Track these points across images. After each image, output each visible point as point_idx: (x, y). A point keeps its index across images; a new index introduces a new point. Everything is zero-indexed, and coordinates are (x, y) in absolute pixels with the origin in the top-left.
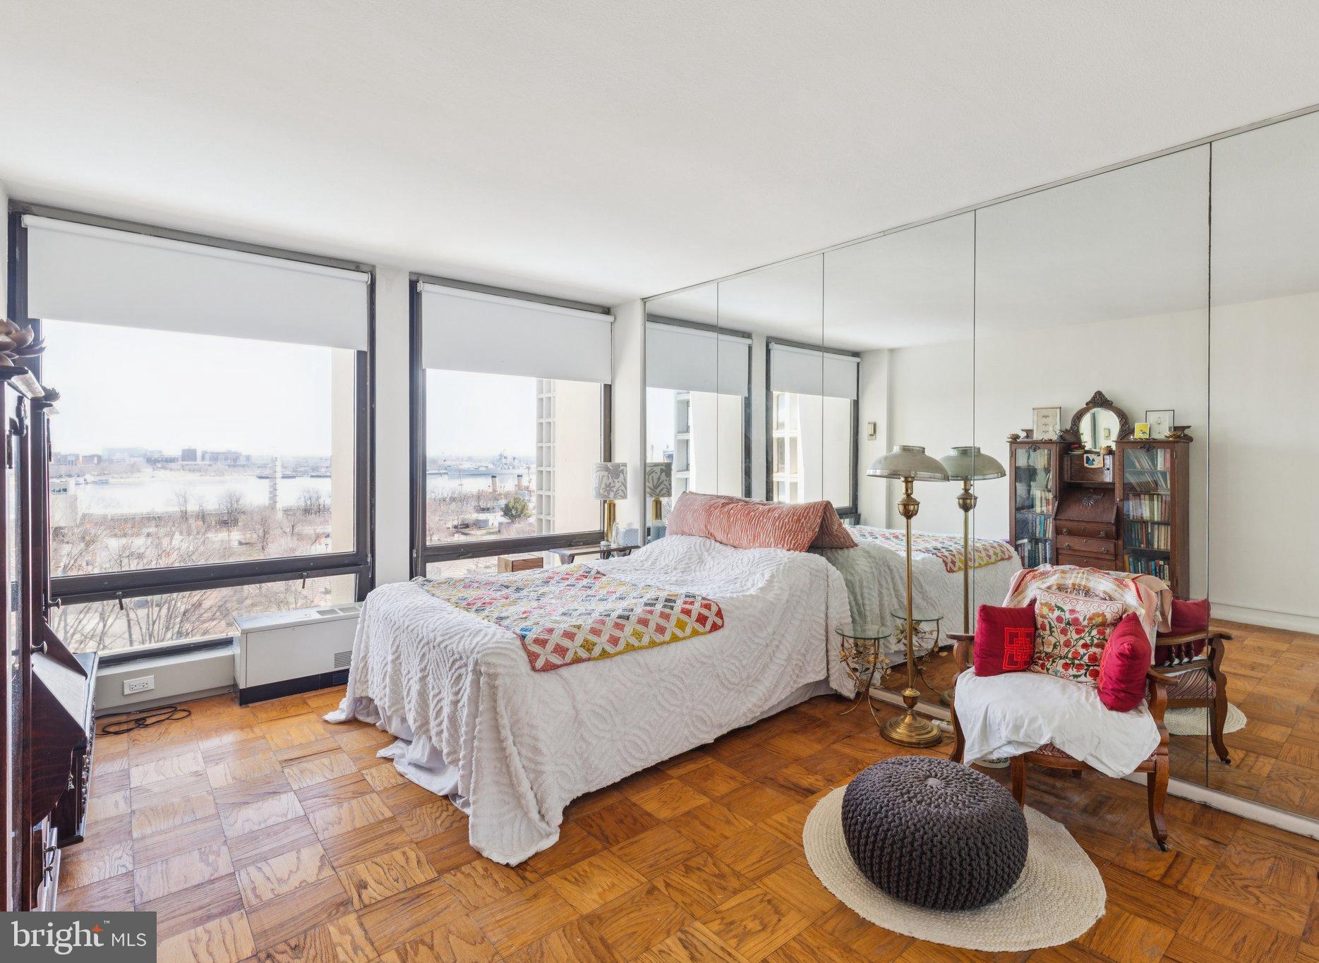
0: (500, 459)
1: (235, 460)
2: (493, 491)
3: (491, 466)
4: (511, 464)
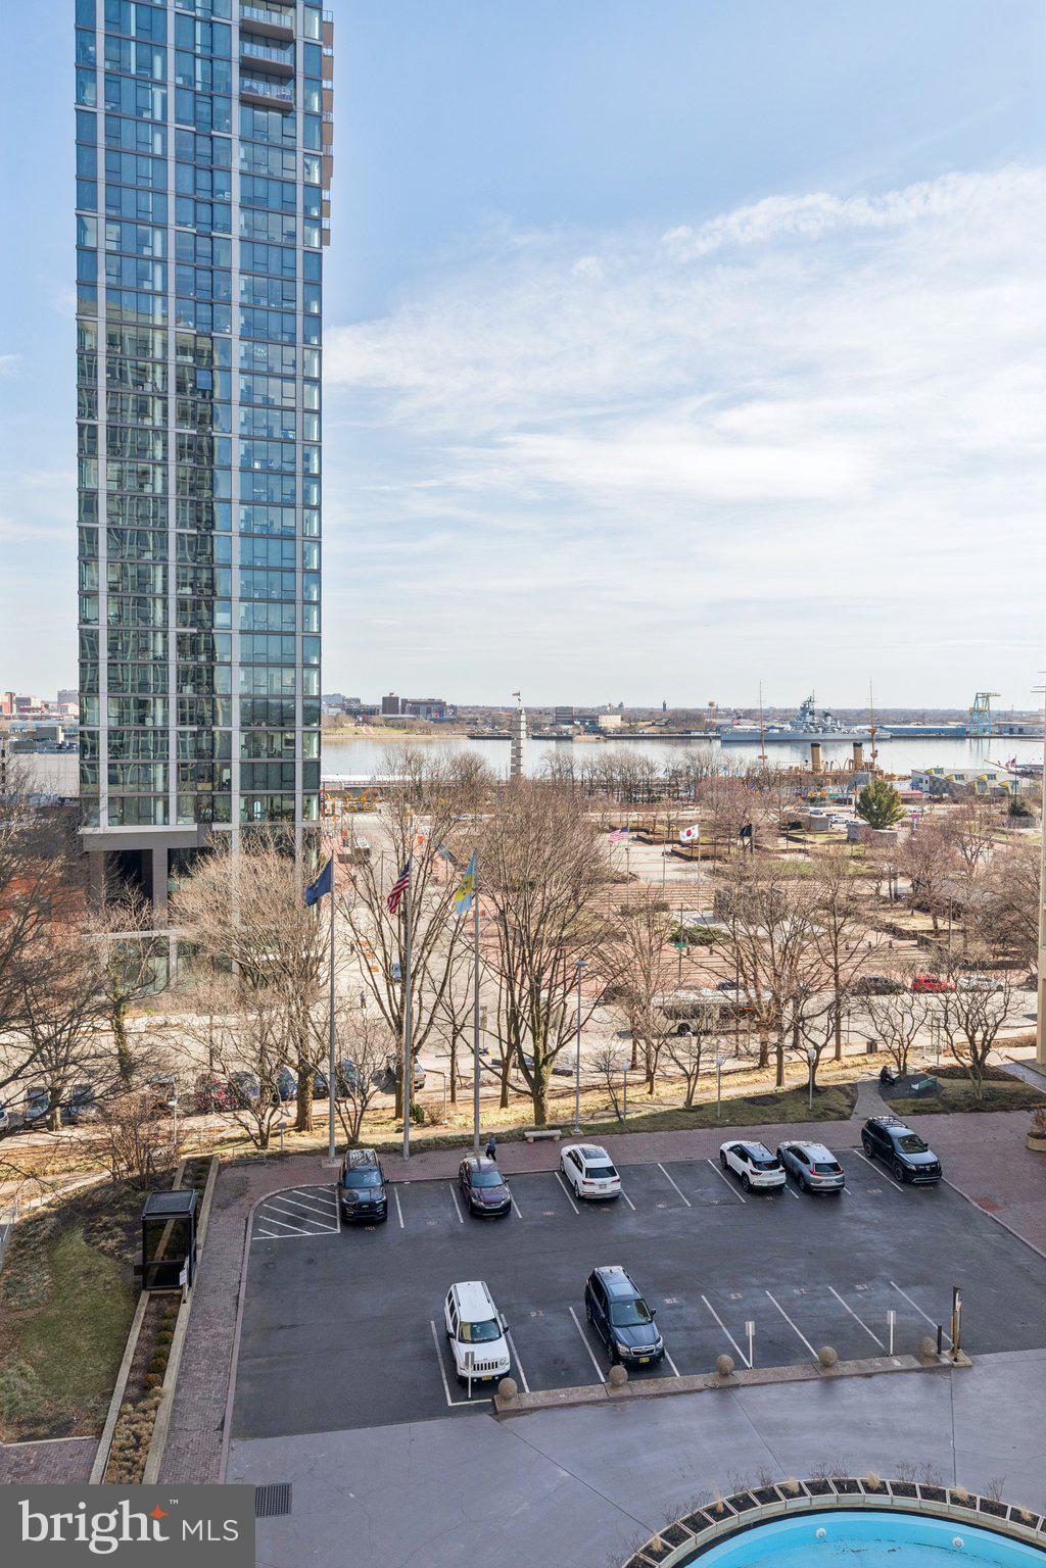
0: (804, 715)
1: (441, 712)
2: (816, 769)
3: (788, 727)
4: (820, 724)
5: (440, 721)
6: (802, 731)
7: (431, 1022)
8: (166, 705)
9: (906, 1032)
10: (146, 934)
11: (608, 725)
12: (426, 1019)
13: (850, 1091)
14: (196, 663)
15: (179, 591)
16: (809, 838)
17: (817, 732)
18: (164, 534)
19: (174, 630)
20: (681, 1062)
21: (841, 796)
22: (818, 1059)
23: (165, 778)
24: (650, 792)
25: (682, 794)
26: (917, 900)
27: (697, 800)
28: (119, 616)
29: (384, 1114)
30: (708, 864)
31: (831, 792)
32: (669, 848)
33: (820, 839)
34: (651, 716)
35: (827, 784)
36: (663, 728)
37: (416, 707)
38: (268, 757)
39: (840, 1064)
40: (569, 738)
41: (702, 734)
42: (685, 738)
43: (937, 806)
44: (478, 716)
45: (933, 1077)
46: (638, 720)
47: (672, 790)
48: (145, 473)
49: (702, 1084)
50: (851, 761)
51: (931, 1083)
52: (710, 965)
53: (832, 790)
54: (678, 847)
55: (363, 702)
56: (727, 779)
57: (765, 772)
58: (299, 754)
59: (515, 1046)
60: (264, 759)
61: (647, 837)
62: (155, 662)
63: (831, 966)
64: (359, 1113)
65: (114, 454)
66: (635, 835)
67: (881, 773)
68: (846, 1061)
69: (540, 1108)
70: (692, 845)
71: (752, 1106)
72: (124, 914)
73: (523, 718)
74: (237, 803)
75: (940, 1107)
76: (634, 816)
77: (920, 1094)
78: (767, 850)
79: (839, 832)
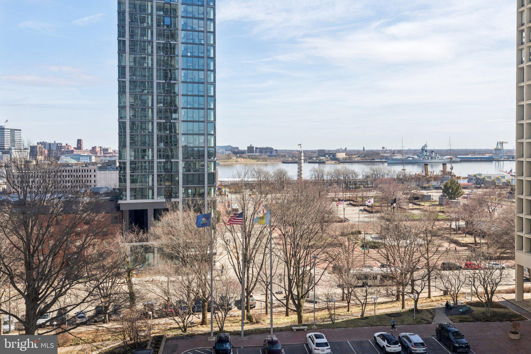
0: (422, 152)
1: (271, 152)
2: (427, 174)
3: (416, 157)
4: (430, 156)
5: (271, 156)
6: (421, 159)
7: (256, 281)
8: (153, 151)
9: (457, 287)
10: (141, 244)
11: (340, 157)
12: (254, 279)
13: (432, 312)
14: (165, 134)
15: (158, 106)
16: (423, 204)
17: (428, 159)
18: (152, 82)
19: (156, 121)
20: (359, 298)
21: (437, 186)
22: (418, 298)
23: (153, 180)
24: (355, 185)
25: (370, 185)
26: (467, 230)
27: (375, 188)
28: (134, 116)
29: (238, 318)
30: (378, 215)
31: (433, 184)
32: (362, 208)
33: (427, 204)
34: (358, 153)
35: (432, 181)
36: (363, 158)
37: (262, 150)
38: (194, 171)
39: (430, 300)
40: (324, 163)
41: (380, 160)
42: (372, 162)
43: (479, 190)
44: (286, 154)
45: (469, 306)
46: (353, 155)
47: (365, 184)
48: (145, 58)
49: (368, 308)
50: (441, 171)
51: (467, 309)
52: (375, 257)
53: (434, 183)
54: (366, 208)
55: (240, 149)
56: (388, 179)
57: (404, 176)
58: (206, 170)
59: (290, 291)
60: (192, 172)
61: (354, 203)
62: (149, 134)
63: (426, 258)
64: (224, 318)
65: (132, 51)
66: (348, 202)
67: (455, 176)
68: (433, 299)
69: (300, 317)
70: (371, 207)
71: (389, 317)
72: (132, 235)
73: (302, 154)
74: (181, 190)
75: (471, 319)
76: (348, 195)
77: (463, 313)
78: (404, 209)
79: (436, 201)
